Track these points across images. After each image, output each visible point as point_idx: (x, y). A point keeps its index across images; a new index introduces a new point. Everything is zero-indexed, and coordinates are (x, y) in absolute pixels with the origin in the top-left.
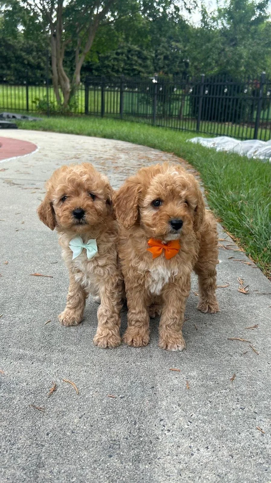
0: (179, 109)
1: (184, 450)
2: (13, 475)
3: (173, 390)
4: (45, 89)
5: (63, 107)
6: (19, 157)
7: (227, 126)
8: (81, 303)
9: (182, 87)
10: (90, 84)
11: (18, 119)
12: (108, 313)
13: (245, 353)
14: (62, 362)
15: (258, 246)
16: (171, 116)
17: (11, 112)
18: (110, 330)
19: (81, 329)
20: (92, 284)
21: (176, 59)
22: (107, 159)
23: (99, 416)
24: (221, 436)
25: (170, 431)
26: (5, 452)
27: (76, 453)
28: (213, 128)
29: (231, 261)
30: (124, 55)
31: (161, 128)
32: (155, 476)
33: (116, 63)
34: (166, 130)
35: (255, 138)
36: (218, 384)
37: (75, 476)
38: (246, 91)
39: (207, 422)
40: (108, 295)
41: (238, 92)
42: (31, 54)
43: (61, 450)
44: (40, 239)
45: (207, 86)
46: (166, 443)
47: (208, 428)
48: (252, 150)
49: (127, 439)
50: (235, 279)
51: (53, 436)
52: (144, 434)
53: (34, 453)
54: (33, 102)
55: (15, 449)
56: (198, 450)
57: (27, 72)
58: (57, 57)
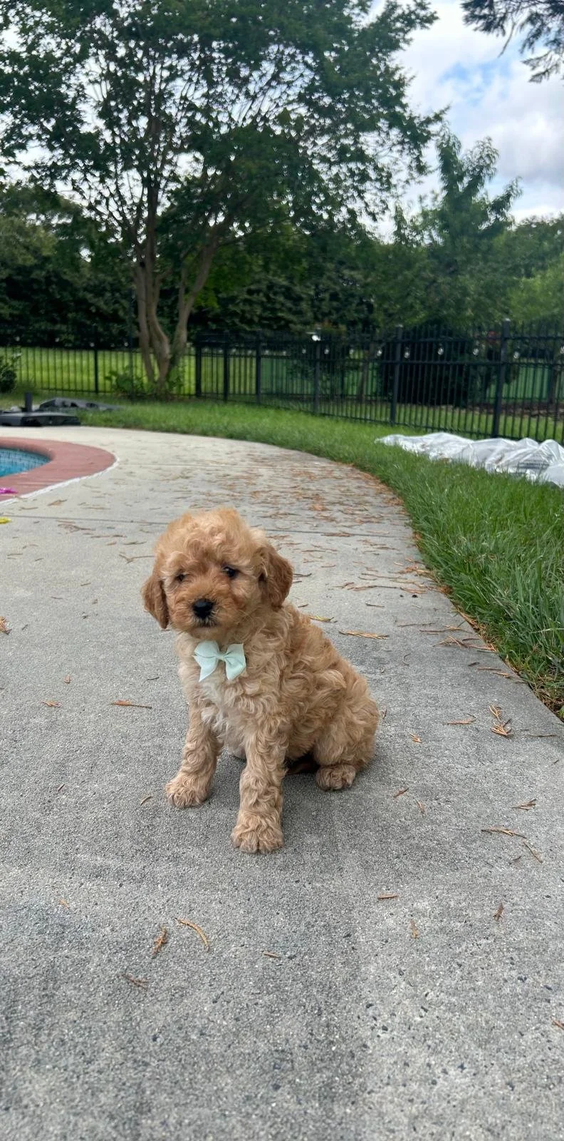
0: (359, 384)
1: (418, 1073)
2: (92, 1130)
3: (387, 941)
4: (126, 355)
5: (158, 385)
6: (84, 478)
7: (443, 413)
8: (208, 764)
9: (363, 346)
10: (204, 345)
11: (82, 409)
12: (260, 785)
13: (516, 860)
14: (175, 883)
15: (521, 641)
16: (344, 397)
17: (69, 396)
18: (262, 817)
19: (208, 812)
20: (232, 729)
21: (350, 299)
22: (237, 478)
23: (250, 997)
24: (487, 1042)
25: (387, 1030)
26: (74, 1080)
27: (210, 1081)
28: (419, 416)
29: (475, 669)
30: (261, 294)
31: (327, 418)
32: (365, 1132)
33: (247, 308)
34: (337, 421)
35: (495, 435)
36: (471, 925)
37: (210, 1132)
38: (476, 352)
39: (456, 1009)
40: (262, 750)
41: (462, 352)
42: (102, 295)
43: (182, 1075)
44: (127, 634)
45: (407, 343)
46: (382, 1056)
47: (460, 1022)
48: (492, 458)
49: (306, 1047)
50: (484, 707)
51: (166, 1042)
52: (337, 1037)
53: (131, 1081)
54: (106, 378)
55: (93, 1071)
56: (445, 1072)
57: (96, 327)
58: (146, 302)
